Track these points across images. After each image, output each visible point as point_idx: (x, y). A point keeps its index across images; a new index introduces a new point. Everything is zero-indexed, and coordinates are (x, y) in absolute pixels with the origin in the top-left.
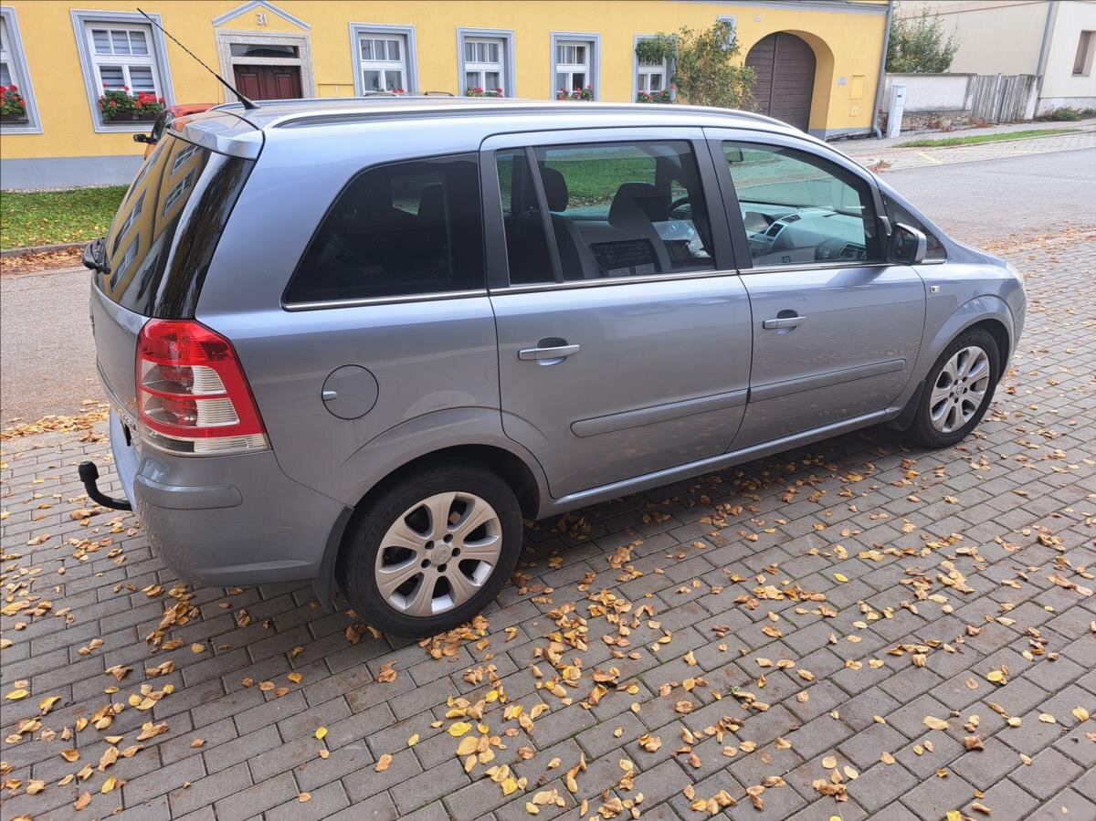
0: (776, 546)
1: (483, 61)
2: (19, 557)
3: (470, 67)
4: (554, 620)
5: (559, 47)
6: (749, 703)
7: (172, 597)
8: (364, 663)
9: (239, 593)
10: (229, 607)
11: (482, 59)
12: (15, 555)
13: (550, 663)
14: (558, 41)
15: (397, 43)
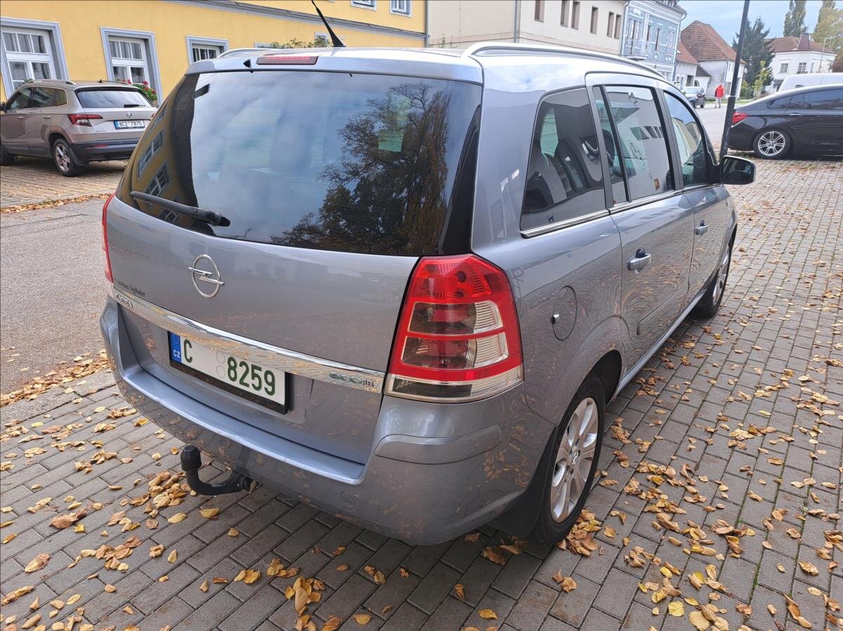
0: (704, 401)
1: (126, 57)
2: (32, 590)
3: (117, 62)
4: (637, 495)
5: (194, 50)
6: (825, 516)
7: (275, 577)
8: (532, 579)
9: (343, 553)
10: (349, 568)
11: (126, 56)
12: (25, 588)
13: (674, 531)
14: (193, 44)
15: (40, 38)
